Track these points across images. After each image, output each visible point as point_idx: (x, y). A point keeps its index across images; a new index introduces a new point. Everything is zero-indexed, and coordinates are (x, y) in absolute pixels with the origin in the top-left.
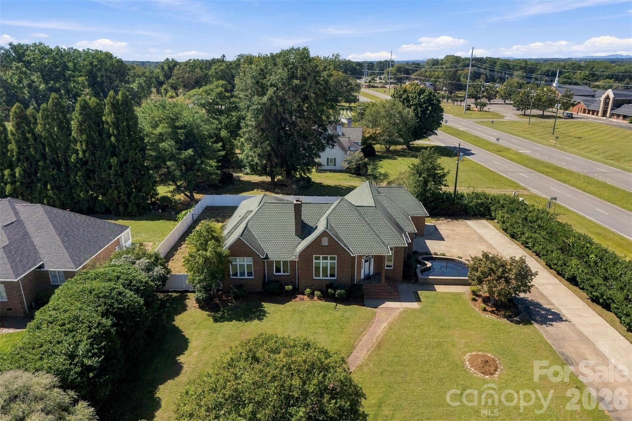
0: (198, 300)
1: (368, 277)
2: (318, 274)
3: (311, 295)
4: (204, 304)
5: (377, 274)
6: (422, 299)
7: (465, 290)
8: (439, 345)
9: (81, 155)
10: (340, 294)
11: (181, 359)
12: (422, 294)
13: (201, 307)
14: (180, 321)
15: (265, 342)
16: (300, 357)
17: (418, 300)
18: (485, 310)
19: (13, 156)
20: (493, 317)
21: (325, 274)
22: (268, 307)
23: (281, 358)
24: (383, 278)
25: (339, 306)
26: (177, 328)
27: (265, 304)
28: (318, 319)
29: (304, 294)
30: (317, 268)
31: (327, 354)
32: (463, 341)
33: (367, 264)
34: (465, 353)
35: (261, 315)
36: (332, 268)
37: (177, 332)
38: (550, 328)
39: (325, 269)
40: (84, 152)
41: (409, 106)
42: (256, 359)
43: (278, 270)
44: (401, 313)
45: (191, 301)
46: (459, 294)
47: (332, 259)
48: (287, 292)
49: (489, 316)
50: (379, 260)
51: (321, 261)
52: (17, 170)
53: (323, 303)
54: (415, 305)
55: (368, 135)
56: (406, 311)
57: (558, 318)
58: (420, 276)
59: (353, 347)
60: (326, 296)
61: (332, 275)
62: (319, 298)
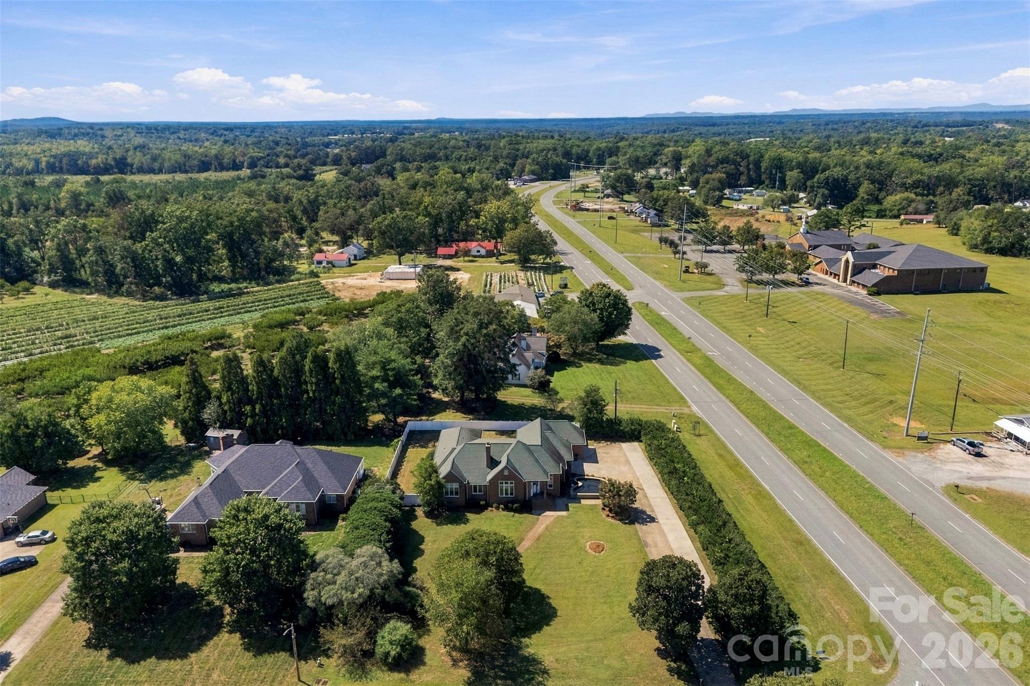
0: (424, 512)
1: (535, 495)
2: (502, 494)
3: (497, 508)
4: (429, 515)
5: (542, 493)
6: (570, 509)
7: (599, 502)
8: (574, 537)
9: (311, 395)
10: (516, 507)
11: (422, 547)
12: (571, 506)
13: (427, 517)
14: (415, 525)
15: (476, 532)
16: (493, 538)
17: (567, 509)
18: (608, 516)
19: (254, 395)
20: (613, 521)
21: (507, 494)
22: (470, 516)
23: (485, 538)
24: (545, 495)
25: (516, 514)
26: (415, 530)
27: (468, 514)
28: (502, 523)
29: (492, 507)
30: (502, 490)
31: (505, 538)
32: (589, 535)
33: (535, 486)
34: (587, 542)
35: (467, 521)
36: (512, 489)
37: (415, 532)
38: (644, 527)
39: (506, 490)
40: (314, 392)
41: (595, 311)
42: (473, 539)
43: (475, 491)
44: (556, 518)
45: (420, 512)
46: (595, 505)
47: (511, 483)
48: (482, 505)
49: (610, 519)
50: (544, 484)
51: (504, 485)
52: (258, 407)
53: (505, 513)
54: (564, 513)
55: (553, 343)
56: (558, 516)
57: (653, 520)
58: (572, 493)
59: (523, 539)
60: (507, 509)
61: (512, 494)
62: (503, 510)
